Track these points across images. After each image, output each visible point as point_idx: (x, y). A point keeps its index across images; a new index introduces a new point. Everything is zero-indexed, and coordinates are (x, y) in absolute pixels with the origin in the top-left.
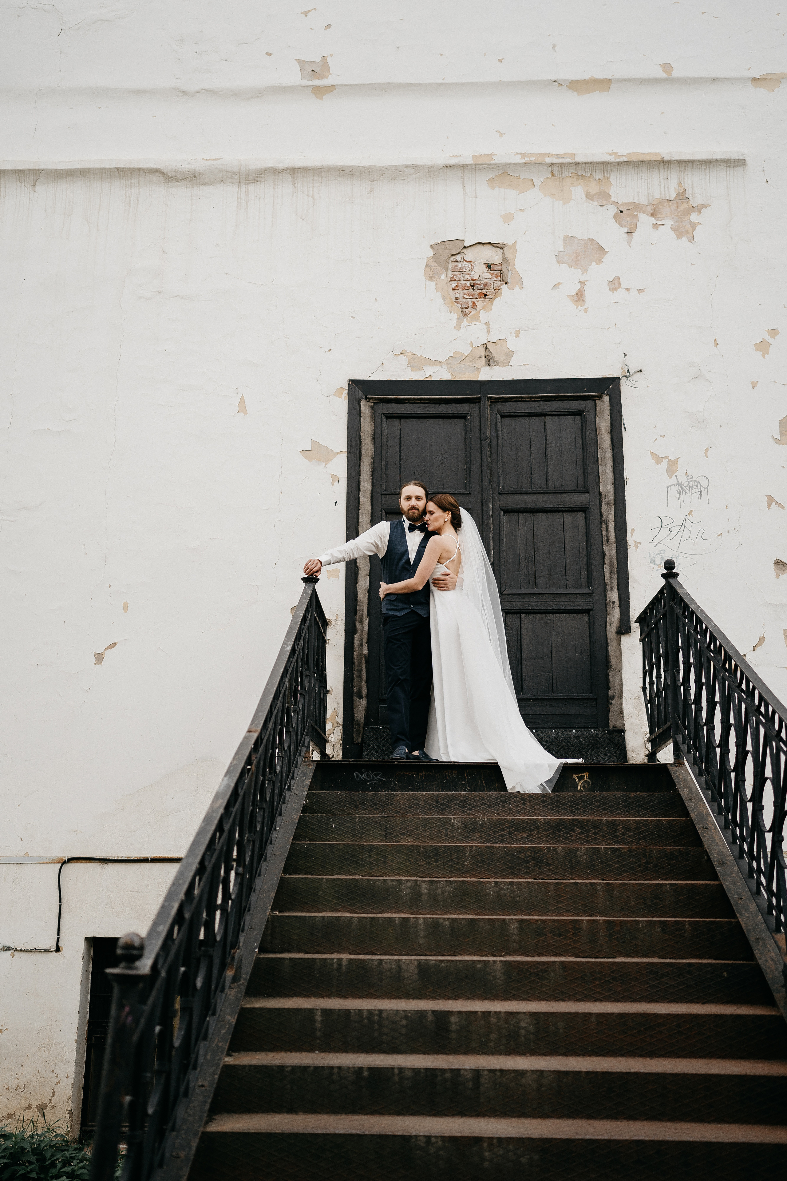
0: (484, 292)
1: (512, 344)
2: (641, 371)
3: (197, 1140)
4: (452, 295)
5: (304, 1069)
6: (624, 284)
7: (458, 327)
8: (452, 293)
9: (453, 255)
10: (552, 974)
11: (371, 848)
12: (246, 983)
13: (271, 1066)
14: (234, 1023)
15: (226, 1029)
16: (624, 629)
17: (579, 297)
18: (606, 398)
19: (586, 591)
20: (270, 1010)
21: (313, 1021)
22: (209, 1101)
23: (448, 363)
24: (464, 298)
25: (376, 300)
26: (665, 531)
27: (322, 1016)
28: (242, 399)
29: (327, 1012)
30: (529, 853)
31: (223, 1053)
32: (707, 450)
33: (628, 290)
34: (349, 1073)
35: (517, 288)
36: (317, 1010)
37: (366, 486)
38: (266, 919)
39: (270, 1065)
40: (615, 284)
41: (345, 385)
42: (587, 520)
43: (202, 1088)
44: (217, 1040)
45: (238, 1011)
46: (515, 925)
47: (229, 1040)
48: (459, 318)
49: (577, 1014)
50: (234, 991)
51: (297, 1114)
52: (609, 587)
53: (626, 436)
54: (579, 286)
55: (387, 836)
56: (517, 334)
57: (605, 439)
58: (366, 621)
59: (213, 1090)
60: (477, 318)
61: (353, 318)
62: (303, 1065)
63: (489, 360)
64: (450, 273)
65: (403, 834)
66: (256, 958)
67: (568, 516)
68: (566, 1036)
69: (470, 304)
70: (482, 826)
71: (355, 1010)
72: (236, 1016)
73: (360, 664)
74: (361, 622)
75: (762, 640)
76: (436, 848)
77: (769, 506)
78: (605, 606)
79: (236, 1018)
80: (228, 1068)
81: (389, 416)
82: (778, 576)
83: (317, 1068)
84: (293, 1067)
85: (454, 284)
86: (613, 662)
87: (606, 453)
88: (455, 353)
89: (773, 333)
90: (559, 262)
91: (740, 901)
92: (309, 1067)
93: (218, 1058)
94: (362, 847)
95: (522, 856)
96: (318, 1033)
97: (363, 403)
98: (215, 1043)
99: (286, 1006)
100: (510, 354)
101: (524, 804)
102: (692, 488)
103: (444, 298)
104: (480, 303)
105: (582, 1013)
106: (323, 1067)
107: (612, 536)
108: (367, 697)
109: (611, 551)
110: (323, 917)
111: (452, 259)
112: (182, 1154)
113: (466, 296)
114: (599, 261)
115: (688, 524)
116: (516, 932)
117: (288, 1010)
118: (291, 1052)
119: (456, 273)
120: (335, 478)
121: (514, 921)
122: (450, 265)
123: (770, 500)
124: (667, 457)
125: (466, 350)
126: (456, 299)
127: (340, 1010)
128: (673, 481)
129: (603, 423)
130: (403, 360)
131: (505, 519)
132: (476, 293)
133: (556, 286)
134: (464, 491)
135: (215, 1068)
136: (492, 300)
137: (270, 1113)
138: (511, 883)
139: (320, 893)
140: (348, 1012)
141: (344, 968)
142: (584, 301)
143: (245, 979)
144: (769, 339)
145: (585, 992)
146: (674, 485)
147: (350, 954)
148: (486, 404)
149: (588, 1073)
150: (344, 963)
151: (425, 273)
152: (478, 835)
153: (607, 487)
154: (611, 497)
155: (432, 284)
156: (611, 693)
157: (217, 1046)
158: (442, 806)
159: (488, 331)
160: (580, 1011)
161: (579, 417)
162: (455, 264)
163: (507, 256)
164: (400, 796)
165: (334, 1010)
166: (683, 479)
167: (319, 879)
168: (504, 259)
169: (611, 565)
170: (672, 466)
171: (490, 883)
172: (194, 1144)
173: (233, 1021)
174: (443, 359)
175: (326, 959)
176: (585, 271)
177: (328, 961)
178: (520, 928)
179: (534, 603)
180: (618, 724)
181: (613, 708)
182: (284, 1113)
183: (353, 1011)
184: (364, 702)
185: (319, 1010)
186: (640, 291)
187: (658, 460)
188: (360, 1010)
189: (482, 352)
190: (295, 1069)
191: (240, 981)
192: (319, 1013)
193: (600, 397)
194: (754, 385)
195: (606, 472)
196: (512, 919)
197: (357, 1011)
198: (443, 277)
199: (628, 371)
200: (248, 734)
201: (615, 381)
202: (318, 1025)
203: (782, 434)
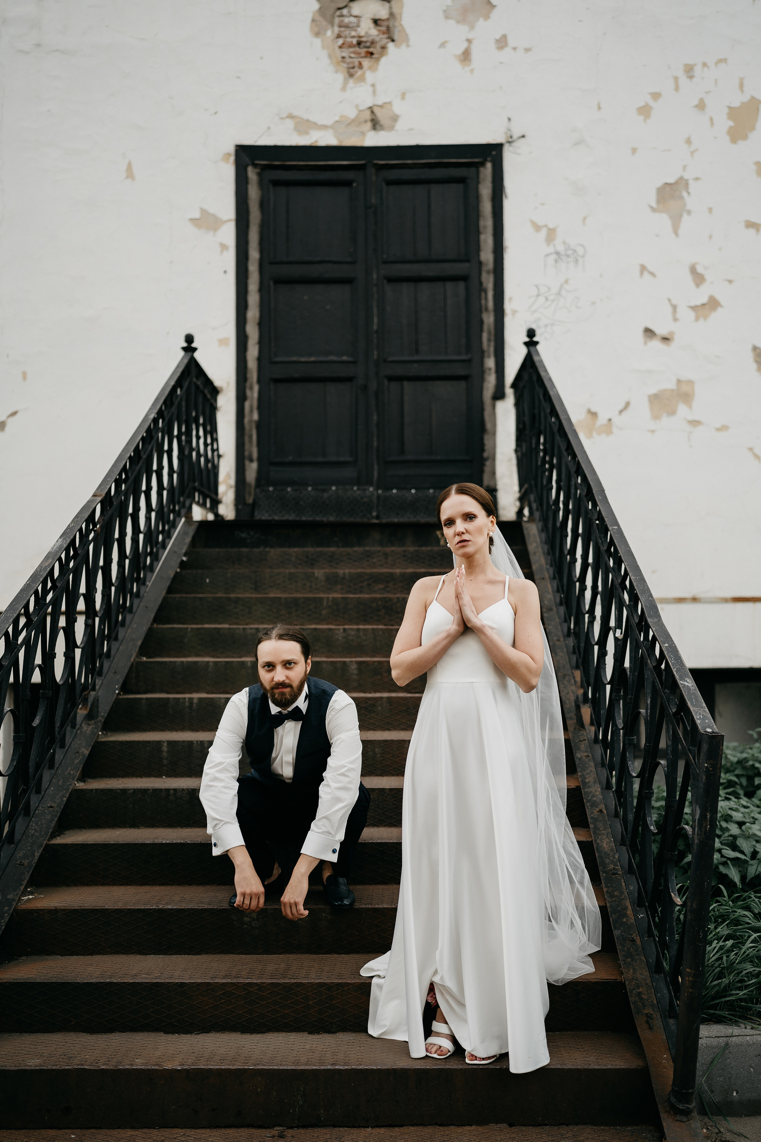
0: (371, 50)
1: (397, 108)
2: (523, 136)
3: (41, 851)
4: (339, 53)
5: (145, 791)
6: (511, 43)
7: (344, 89)
8: (338, 50)
9: (339, 9)
10: (379, 708)
11: (237, 600)
12: (103, 720)
13: (115, 790)
14: (87, 755)
15: (79, 759)
16: (499, 395)
17: (466, 56)
18: (489, 165)
19: (464, 357)
20: (122, 743)
21: (160, 751)
22: (56, 819)
23: (334, 127)
24: (350, 57)
25: (261, 58)
26: (542, 299)
27: (168, 747)
28: (129, 166)
29: (172, 744)
30: (380, 603)
31: (73, 779)
32: (585, 219)
33: (515, 49)
34: (184, 794)
35: (404, 47)
36: (163, 742)
37: (254, 254)
38: (130, 664)
39: (114, 788)
40: (502, 43)
41: (232, 150)
42: (467, 289)
43: (51, 809)
44: (69, 769)
45: (92, 744)
46: (354, 666)
47: (80, 769)
48: (345, 79)
49: (392, 741)
50: (91, 727)
51: (139, 828)
52: (486, 354)
53: (507, 205)
54: (465, 45)
55: (256, 588)
56: (403, 96)
57: (487, 207)
58: (256, 388)
59: (60, 811)
60: (362, 79)
61: (238, 77)
62: (143, 788)
63: (375, 124)
64: (336, 29)
65: (271, 587)
66: (116, 699)
67: (449, 285)
68: (383, 760)
69: (357, 64)
70: (344, 578)
71: (197, 741)
72: (90, 749)
73: (251, 430)
74: (251, 388)
75: (627, 405)
76: (296, 600)
77: (642, 273)
78: (482, 372)
79: (89, 750)
80: (77, 793)
81: (276, 183)
82: (645, 343)
83: (155, 790)
84: (134, 790)
85: (340, 41)
86: (488, 426)
87: (487, 222)
88: (342, 116)
89: (656, 96)
90: (447, 17)
91: (558, 643)
92: (148, 790)
93: (69, 783)
94: (229, 599)
95: (374, 605)
96: (165, 762)
97: (250, 169)
98: (68, 771)
99: (136, 739)
100: (395, 118)
101: (386, 558)
102: (568, 256)
103: (330, 56)
104: (366, 63)
105: (397, 741)
106: (161, 790)
107: (491, 304)
108: (259, 459)
109: (489, 319)
110: (182, 662)
111: (338, 13)
112: (26, 862)
113: (353, 55)
114: (487, 17)
115: (564, 293)
116: (355, 672)
117: (138, 742)
118: (141, 777)
119: (342, 29)
120: (224, 247)
121: (354, 663)
122: (337, 20)
123: (643, 268)
124: (546, 226)
125: (352, 114)
126: (343, 58)
127: (183, 742)
128: (551, 249)
129: (486, 190)
130: (290, 124)
131: (389, 288)
132: (363, 51)
133: (443, 45)
134: (349, 259)
135: (64, 792)
136: (378, 60)
137: (116, 828)
138: (358, 630)
139: (186, 640)
140: (191, 743)
141: (194, 705)
142: (470, 61)
143: (102, 717)
144: (651, 103)
145: (409, 723)
146: (551, 254)
147: (207, 693)
148: (371, 171)
149: (391, 790)
150: (195, 701)
151: (311, 29)
152: (339, 587)
153: (487, 256)
154: (491, 265)
155: (318, 41)
156: (485, 455)
157: (69, 773)
158: (312, 561)
159: (374, 93)
160: (395, 739)
161: (461, 186)
162: (342, 18)
163: (395, 10)
164: (274, 553)
165: (179, 741)
166: (561, 248)
167: (184, 628)
168: (392, 14)
169: (489, 333)
170: (551, 235)
171: (339, 629)
172: (37, 855)
173: (87, 752)
174: (329, 122)
175: (179, 699)
176: (472, 27)
177: (181, 700)
178: (359, 669)
179: (415, 370)
180: (491, 484)
181: (487, 469)
182: (127, 827)
183: (195, 742)
184: (254, 465)
185: (166, 742)
186: (527, 50)
187: (537, 228)
188: (201, 742)
189: (368, 115)
190: (136, 791)
191: (97, 718)
192: (166, 744)
193: (483, 164)
194: (634, 150)
195: (487, 240)
196: (352, 661)
197: (199, 742)
198: (329, 33)
199: (511, 137)
200: (92, 498)
201: (498, 148)
202: (165, 754)
203: (658, 202)
